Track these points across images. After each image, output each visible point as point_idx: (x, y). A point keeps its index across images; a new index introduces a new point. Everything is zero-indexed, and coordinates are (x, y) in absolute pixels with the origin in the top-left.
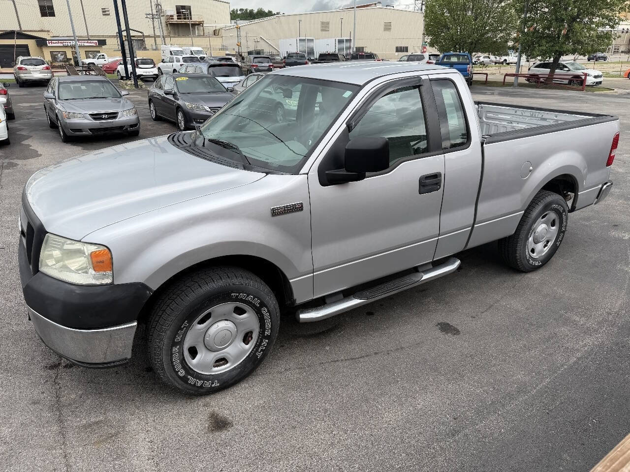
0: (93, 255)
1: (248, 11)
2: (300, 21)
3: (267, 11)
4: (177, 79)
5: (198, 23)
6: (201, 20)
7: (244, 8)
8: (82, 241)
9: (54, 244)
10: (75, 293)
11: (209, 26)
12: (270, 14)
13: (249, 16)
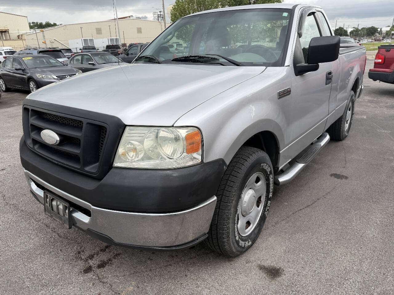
0: (188, 138)
1: (38, 24)
2: (81, 28)
3: (52, 23)
4: (23, 59)
5: (4, 31)
6: (6, 29)
7: (35, 22)
8: (174, 126)
9: (133, 137)
10: (173, 176)
11: (14, 33)
12: (55, 25)
13: (41, 26)
